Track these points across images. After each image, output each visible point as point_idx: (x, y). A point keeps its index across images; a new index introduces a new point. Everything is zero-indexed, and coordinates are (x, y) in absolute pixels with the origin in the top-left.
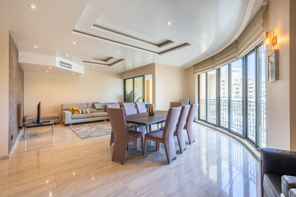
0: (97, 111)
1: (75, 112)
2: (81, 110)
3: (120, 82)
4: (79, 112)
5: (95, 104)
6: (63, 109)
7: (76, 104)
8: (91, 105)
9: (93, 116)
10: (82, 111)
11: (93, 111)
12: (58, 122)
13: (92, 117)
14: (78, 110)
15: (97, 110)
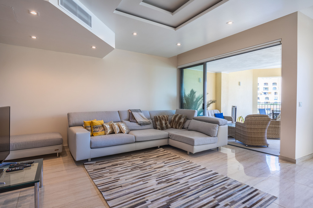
0: (140, 127)
1: (97, 130)
2: (110, 125)
3: (173, 72)
4: (105, 129)
5: (134, 113)
6: (71, 124)
7: (97, 112)
8: (126, 116)
9: (138, 140)
10: (112, 127)
11: (133, 128)
12: (60, 151)
13: (136, 142)
14: (103, 126)
15: (140, 124)
